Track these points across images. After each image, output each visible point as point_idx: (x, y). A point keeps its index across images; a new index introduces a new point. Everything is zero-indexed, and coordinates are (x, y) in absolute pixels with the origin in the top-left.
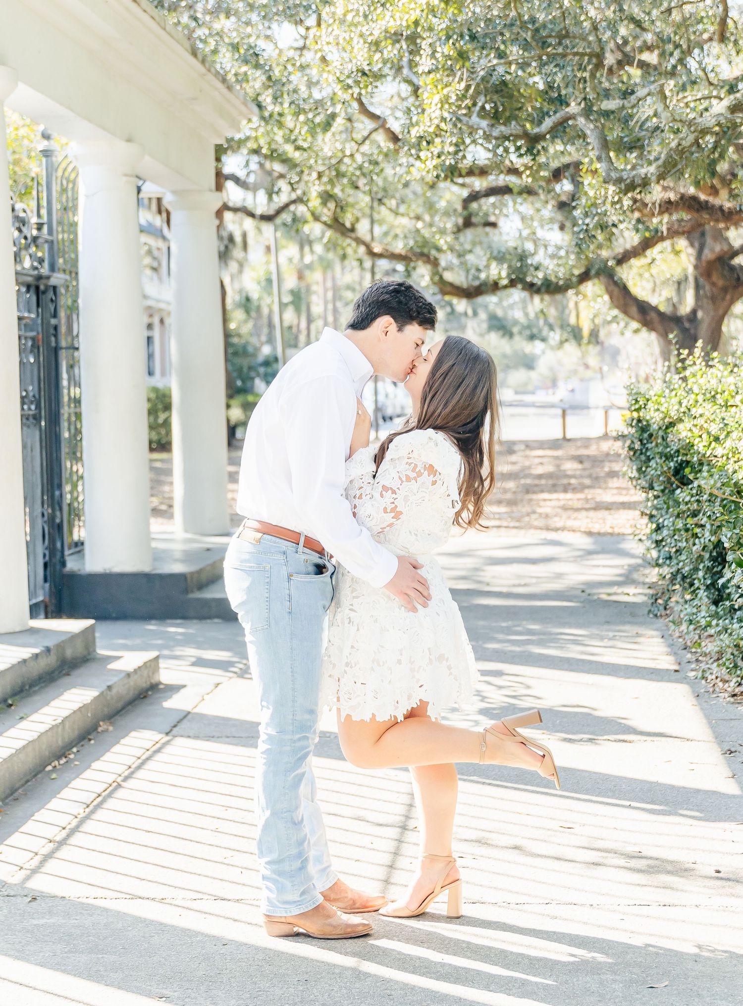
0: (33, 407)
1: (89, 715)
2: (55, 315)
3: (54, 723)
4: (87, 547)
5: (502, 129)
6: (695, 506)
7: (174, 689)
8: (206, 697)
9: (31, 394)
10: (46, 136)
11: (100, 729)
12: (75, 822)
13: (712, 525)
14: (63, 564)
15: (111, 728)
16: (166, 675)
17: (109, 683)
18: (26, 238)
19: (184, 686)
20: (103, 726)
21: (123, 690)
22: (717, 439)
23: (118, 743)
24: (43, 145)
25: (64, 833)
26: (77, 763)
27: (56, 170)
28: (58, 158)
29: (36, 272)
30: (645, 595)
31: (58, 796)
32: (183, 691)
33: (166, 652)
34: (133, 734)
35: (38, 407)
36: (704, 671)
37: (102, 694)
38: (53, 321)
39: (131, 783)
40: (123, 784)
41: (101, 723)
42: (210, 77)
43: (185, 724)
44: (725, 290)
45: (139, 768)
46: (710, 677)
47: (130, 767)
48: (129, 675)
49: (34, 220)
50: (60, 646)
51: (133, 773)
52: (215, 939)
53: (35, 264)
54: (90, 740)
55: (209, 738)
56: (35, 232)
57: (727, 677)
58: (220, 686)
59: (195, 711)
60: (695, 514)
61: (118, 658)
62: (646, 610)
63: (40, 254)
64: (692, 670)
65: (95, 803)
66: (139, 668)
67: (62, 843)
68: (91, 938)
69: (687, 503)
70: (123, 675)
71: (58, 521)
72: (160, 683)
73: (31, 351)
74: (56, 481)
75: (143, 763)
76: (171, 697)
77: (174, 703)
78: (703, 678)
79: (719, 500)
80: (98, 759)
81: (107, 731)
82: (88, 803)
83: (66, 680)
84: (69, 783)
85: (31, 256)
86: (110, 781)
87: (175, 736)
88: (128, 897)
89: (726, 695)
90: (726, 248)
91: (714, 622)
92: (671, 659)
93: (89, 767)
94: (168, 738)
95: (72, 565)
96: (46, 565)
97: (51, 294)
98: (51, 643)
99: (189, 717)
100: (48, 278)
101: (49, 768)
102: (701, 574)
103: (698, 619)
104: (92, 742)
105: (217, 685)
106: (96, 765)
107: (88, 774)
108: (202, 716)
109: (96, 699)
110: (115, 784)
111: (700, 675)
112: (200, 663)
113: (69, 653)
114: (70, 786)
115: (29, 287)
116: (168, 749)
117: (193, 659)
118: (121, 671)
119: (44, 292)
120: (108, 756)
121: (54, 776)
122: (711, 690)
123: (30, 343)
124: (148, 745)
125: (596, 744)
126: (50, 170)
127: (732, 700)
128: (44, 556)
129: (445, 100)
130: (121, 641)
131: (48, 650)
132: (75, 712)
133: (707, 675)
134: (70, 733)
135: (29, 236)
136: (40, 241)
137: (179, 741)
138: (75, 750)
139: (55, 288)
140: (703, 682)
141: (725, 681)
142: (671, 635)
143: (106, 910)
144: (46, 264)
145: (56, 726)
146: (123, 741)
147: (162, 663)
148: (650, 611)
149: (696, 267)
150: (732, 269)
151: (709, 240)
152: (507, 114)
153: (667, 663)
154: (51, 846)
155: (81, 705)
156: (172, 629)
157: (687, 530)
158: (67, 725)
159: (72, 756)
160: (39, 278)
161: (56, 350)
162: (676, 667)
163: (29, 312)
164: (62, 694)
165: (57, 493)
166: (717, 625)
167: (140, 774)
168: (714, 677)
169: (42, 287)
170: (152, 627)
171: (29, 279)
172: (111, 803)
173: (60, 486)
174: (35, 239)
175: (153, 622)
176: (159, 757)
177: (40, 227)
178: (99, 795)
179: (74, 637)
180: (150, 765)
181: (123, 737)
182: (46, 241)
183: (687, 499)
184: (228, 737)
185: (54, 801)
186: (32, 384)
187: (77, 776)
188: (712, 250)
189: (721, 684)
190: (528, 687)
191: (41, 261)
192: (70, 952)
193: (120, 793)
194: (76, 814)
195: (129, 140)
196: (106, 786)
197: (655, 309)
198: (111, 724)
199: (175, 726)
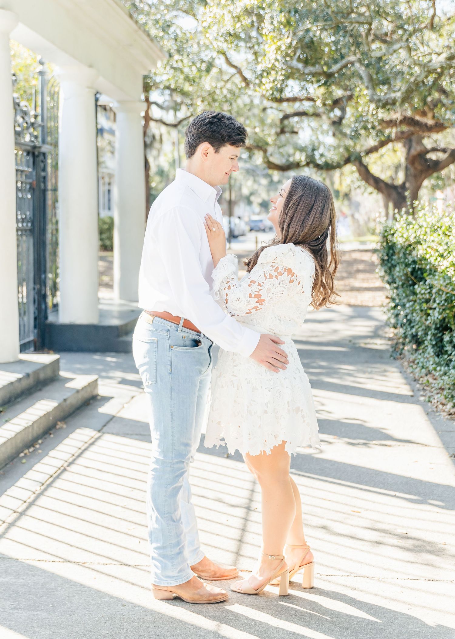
0: (29, 225)
1: (51, 418)
2: (44, 170)
3: (26, 426)
4: (60, 308)
5: (310, 69)
6: (427, 296)
7: (107, 399)
8: (125, 405)
9: (28, 217)
10: (41, 63)
11: (58, 427)
12: (33, 497)
13: (440, 309)
14: (46, 318)
15: (65, 426)
16: (102, 390)
17: (65, 397)
18: (27, 123)
19: (112, 398)
20: (60, 425)
21: (74, 400)
22: (442, 256)
23: (67, 437)
24: (40, 68)
25: (25, 506)
26: (40, 451)
27: (47, 84)
28: (48, 77)
29: (32, 144)
30: (387, 345)
31: (25, 476)
32: (112, 401)
33: (104, 374)
34: (78, 431)
35: (33, 224)
36: (429, 397)
37: (60, 405)
38: (43, 174)
39: (73, 468)
40: (68, 468)
41: (59, 423)
42: (141, 33)
43: (111, 425)
44: (421, 172)
45: (79, 456)
46: (433, 401)
47: (73, 455)
48: (78, 391)
49: (32, 113)
50: (36, 373)
51: (75, 460)
52: (117, 600)
53: (33, 139)
54: (51, 434)
55: (125, 435)
56: (33, 120)
57: (444, 401)
58: (134, 399)
59: (118, 415)
60: (427, 301)
61: (73, 379)
62: (389, 355)
63: (35, 133)
64: (422, 396)
65: (48, 482)
66: (85, 387)
67: (22, 514)
68: (31, 596)
69: (422, 294)
70: (74, 391)
71: (43, 292)
72: (98, 395)
73: (29, 191)
74: (43, 269)
75: (82, 453)
76: (103, 405)
77: (105, 409)
78: (429, 401)
79: (444, 293)
80: (54, 449)
81: (61, 428)
82: (43, 482)
83: (39, 394)
84: (33, 466)
85: (30, 134)
86: (59, 466)
87: (104, 433)
88: (61, 560)
89: (445, 414)
90: (423, 148)
91: (438, 368)
92: (407, 387)
93: (47, 454)
94: (99, 434)
95: (51, 318)
96: (35, 319)
97: (41, 158)
98: (30, 370)
99: (114, 419)
100: (40, 147)
101: (22, 455)
102: (429, 337)
103: (428, 365)
104: (52, 436)
105: (133, 397)
106: (52, 453)
107: (46, 460)
108: (122, 419)
109: (56, 408)
110: (62, 468)
111: (427, 399)
112: (124, 382)
113: (42, 376)
114: (34, 468)
115: (28, 153)
116: (99, 443)
117: (120, 380)
118: (73, 389)
119: (38, 156)
120: (61, 447)
121: (24, 461)
122: (435, 410)
123: (28, 186)
124: (86, 439)
125: (369, 447)
126: (44, 84)
127: (449, 417)
128: (35, 313)
129: (279, 49)
130: (78, 366)
131: (28, 375)
132: (41, 417)
133: (431, 399)
134: (37, 431)
135: (29, 122)
136: (36, 125)
137: (107, 437)
138: (40, 441)
139: (44, 154)
140: (429, 404)
141: (443, 405)
142: (405, 372)
143: (44, 571)
144: (40, 139)
145: (28, 427)
146: (71, 436)
147: (100, 382)
148: (391, 356)
149: (406, 159)
150: (426, 160)
151: (414, 144)
152: (313, 61)
153: (405, 390)
154: (15, 515)
155: (45, 413)
156: (109, 359)
157: (422, 311)
158: (35, 426)
159: (38, 446)
160: (35, 147)
161: (44, 191)
162: (411, 393)
163: (28, 167)
164: (34, 404)
165: (43, 276)
166: (440, 370)
167: (80, 461)
168: (436, 401)
169: (36, 153)
170: (97, 357)
171: (29, 148)
172: (59, 483)
173: (45, 272)
174: (33, 124)
175: (99, 354)
176: (93, 448)
177: (36, 116)
178: (51, 476)
179: (45, 367)
180: (87, 454)
181: (71, 433)
182: (40, 126)
183: (423, 292)
184: (137, 435)
185: (22, 480)
186: (29, 211)
187: (39, 462)
188: (416, 150)
189: (441, 406)
190: (323, 405)
191: (36, 137)
192: (15, 608)
193: (65, 475)
194: (34, 490)
195: (91, 66)
196: (56, 469)
197: (382, 181)
198: (66, 423)
199: (105, 426)
